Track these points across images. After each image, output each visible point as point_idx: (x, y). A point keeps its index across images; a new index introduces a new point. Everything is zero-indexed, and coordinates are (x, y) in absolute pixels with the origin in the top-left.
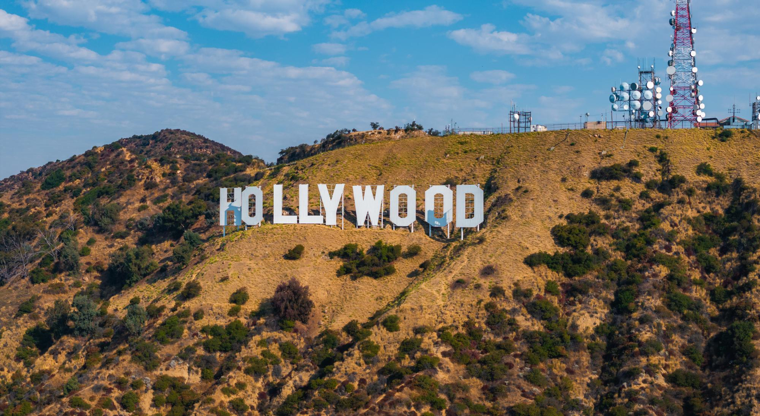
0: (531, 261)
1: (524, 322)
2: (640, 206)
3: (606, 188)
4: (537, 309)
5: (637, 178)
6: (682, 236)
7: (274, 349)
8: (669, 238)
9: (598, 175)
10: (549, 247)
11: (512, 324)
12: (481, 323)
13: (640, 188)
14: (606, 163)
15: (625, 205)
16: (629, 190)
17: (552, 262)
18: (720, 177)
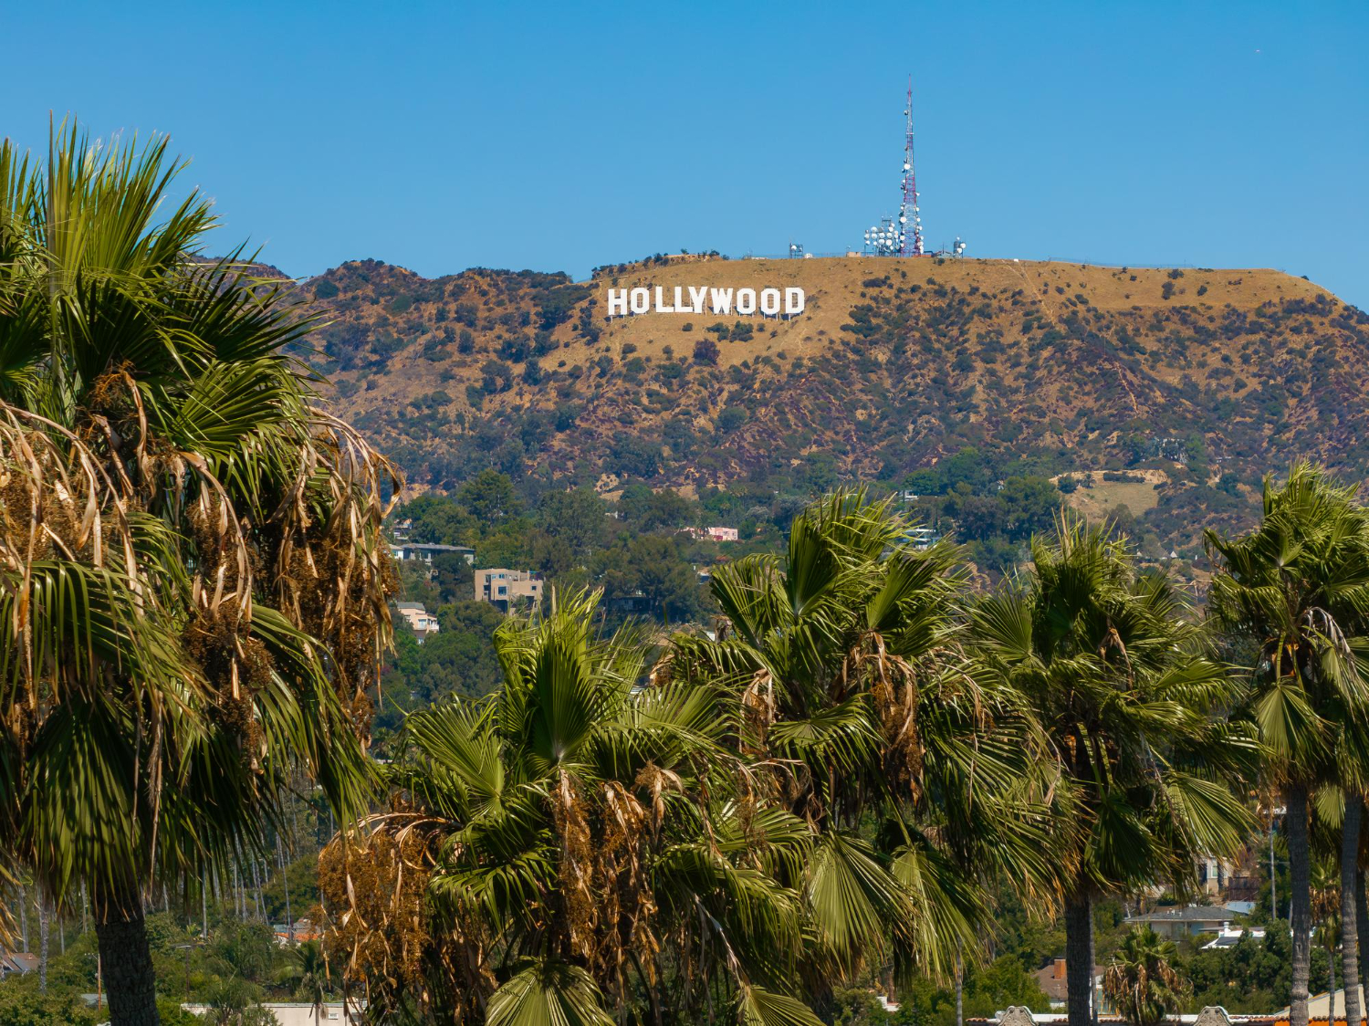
0: (844, 328)
1: (851, 356)
2: (895, 302)
3: (873, 291)
4: (856, 351)
5: (891, 286)
6: (923, 318)
7: (706, 374)
8: (917, 318)
9: (868, 284)
10: (852, 322)
11: (845, 356)
12: (829, 356)
13: (894, 291)
14: (871, 277)
15: (887, 301)
16: (887, 293)
17: (854, 330)
18: (941, 286)
